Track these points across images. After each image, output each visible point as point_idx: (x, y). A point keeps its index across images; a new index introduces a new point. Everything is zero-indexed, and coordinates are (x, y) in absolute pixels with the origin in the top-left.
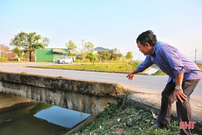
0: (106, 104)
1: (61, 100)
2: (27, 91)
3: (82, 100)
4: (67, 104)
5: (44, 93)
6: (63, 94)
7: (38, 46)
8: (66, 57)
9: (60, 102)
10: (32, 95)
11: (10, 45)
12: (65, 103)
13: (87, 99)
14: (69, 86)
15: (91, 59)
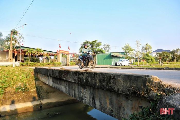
0: (137, 109)
1: (90, 98)
2: (66, 87)
3: (109, 100)
4: (95, 103)
5: (77, 89)
6: (91, 90)
7: (99, 52)
8: (123, 60)
9: (89, 100)
10: (69, 90)
11: (79, 53)
12: (93, 102)
13: (114, 98)
14: (92, 80)
15: (147, 60)
